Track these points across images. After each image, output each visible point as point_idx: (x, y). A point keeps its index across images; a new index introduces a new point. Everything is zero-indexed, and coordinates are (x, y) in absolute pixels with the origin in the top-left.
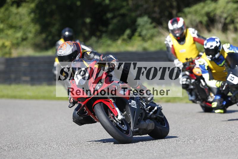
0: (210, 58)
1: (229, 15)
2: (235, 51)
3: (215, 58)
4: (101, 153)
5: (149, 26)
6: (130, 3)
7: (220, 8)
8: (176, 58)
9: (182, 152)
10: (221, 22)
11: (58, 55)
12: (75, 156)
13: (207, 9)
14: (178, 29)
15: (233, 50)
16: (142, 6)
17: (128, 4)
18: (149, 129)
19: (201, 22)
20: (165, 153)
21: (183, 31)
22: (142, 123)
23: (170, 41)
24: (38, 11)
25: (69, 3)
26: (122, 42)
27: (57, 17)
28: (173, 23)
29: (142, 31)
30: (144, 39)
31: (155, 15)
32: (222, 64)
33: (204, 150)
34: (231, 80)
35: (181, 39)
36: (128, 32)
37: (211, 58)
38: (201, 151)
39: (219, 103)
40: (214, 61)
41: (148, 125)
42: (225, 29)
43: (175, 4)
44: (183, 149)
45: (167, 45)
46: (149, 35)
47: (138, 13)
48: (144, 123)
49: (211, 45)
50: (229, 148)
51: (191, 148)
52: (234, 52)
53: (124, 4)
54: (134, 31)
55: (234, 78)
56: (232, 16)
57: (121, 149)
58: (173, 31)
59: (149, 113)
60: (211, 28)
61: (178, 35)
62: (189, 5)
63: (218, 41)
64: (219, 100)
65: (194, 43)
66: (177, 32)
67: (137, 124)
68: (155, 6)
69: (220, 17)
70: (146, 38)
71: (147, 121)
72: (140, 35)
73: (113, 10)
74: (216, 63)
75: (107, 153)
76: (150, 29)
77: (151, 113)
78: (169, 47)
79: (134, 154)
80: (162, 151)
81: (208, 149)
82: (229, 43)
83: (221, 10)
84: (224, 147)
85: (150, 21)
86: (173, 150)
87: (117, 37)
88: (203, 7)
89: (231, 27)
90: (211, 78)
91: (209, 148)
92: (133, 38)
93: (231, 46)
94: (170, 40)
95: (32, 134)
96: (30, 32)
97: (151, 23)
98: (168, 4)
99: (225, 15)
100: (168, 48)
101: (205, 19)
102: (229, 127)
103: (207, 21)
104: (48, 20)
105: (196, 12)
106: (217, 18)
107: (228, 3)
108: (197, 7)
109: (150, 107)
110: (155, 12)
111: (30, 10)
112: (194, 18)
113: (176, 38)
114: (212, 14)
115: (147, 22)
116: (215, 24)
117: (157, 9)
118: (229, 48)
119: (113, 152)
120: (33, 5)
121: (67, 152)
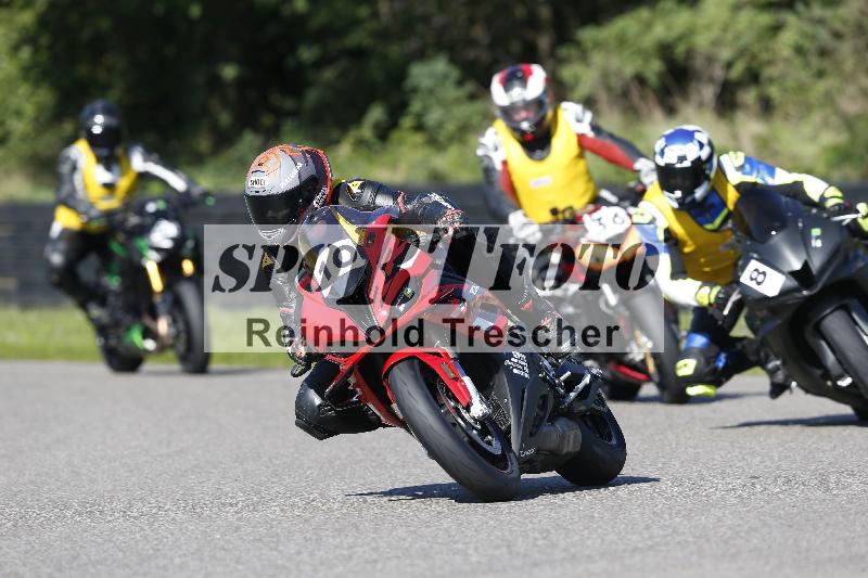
0: (677, 199)
1: (741, 53)
2: (764, 180)
3: (694, 199)
4: (275, 553)
5: (451, 92)
6: (384, 8)
7: (708, 27)
8: (518, 206)
9: (573, 550)
10: (711, 80)
11: (248, 192)
12: (182, 567)
13: (660, 31)
14: (527, 105)
15: (755, 174)
16: (426, 19)
17: (375, 15)
18: (565, 451)
19: (640, 80)
20: (511, 553)
21: (542, 113)
22: (546, 428)
23: (496, 149)
24: (45, 40)
25: (159, 9)
26: (354, 151)
27: (116, 60)
28: (507, 84)
29: (426, 109)
30: (434, 143)
31: (471, 54)
32: (718, 221)
33: (650, 543)
34: (754, 282)
35: (537, 142)
36: (376, 114)
37: (681, 202)
38: (640, 545)
39: (703, 360)
40: (689, 211)
41: (563, 438)
42: (726, 103)
43: (545, 13)
44: (577, 538)
45: (486, 162)
46: (451, 127)
47: (413, 44)
48: (552, 428)
49: (681, 154)
50: (742, 534)
51: (605, 535)
52: (760, 181)
53: (363, 12)
54: (397, 111)
55: (764, 273)
56: (754, 57)
57: (350, 540)
58: (508, 113)
59: (564, 397)
60: (678, 101)
61: (525, 126)
62: (596, 17)
63: (705, 141)
64: (703, 351)
65: (581, 156)
66: (523, 114)
67: (531, 435)
68: (472, 21)
69: (710, 60)
70: (442, 138)
71: (561, 424)
72: (419, 127)
73: (322, 36)
74: (694, 218)
75: (299, 553)
76: (457, 102)
77: (572, 395)
78: (493, 169)
79: (398, 557)
80: (499, 547)
81: (665, 537)
82: (741, 151)
83: (715, 33)
84: (723, 529)
85: (455, 73)
86: (540, 542)
87: (334, 134)
88: (648, 26)
89: (749, 96)
90: (678, 272)
91: (668, 535)
92: (395, 135)
93: (748, 160)
94: (499, 144)
95: (25, 484)
96: (19, 114)
97: (460, 83)
98: (520, 12)
99: (726, 54)
100: (488, 171)
101: (654, 68)
102: (740, 456)
103: (661, 75)
104: (82, 70)
105: (622, 41)
106: (699, 63)
107: (737, 8)
108: (627, 24)
109: (569, 373)
110: (472, 43)
111: (15, 36)
112: (615, 62)
113: (518, 135)
114: (680, 50)
115: (445, 77)
116: (693, 86)
117: (480, 33)
118: (741, 168)
119: (319, 550)
120: (27, 18)
121: (151, 552)
